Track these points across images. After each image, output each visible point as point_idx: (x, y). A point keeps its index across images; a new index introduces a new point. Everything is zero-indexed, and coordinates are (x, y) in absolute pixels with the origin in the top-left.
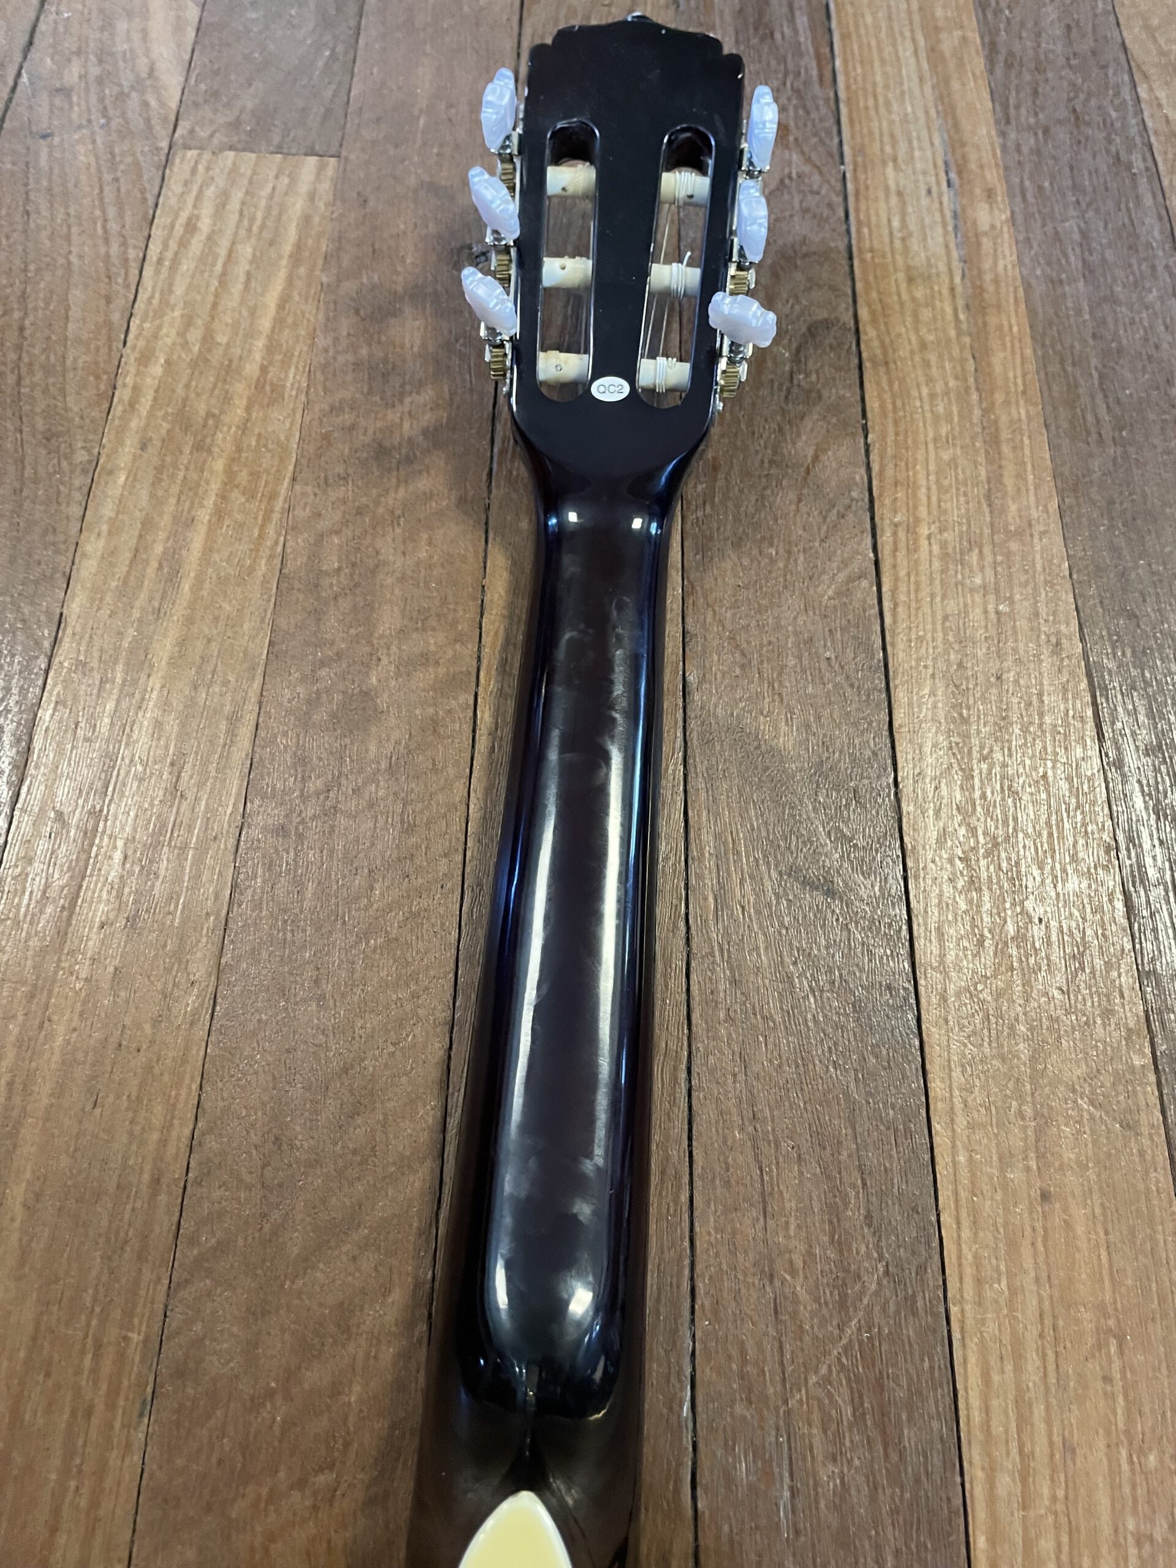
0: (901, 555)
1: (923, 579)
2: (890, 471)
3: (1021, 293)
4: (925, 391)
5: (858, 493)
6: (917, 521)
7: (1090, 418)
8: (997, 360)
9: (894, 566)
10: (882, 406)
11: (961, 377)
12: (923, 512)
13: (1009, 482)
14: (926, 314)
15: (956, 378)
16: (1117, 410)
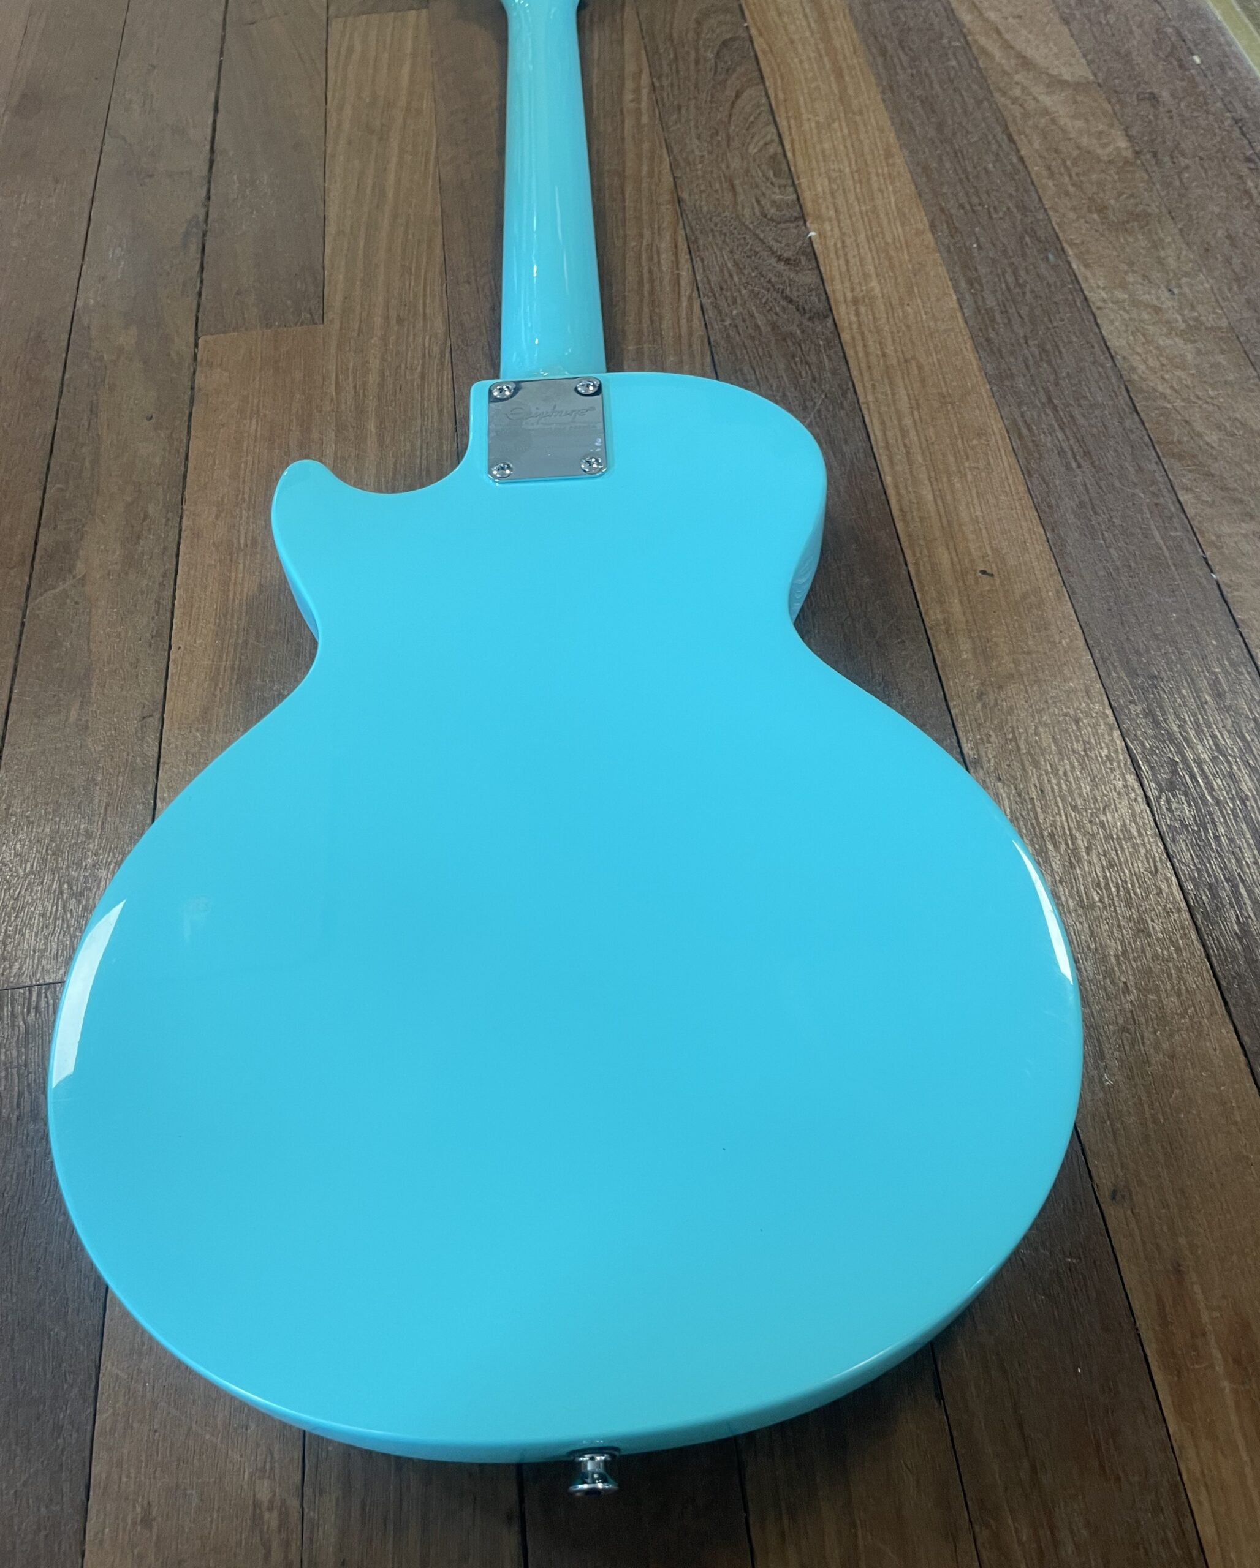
0: (794, 130)
1: (809, 137)
2: (781, 96)
3: (847, 11)
4: (796, 60)
5: (766, 108)
6: (801, 114)
7: (896, 60)
8: (837, 43)
9: (791, 134)
10: (772, 69)
11: (818, 50)
12: (803, 110)
13: (851, 92)
14: (792, 28)
15: (813, 52)
16: (912, 54)
